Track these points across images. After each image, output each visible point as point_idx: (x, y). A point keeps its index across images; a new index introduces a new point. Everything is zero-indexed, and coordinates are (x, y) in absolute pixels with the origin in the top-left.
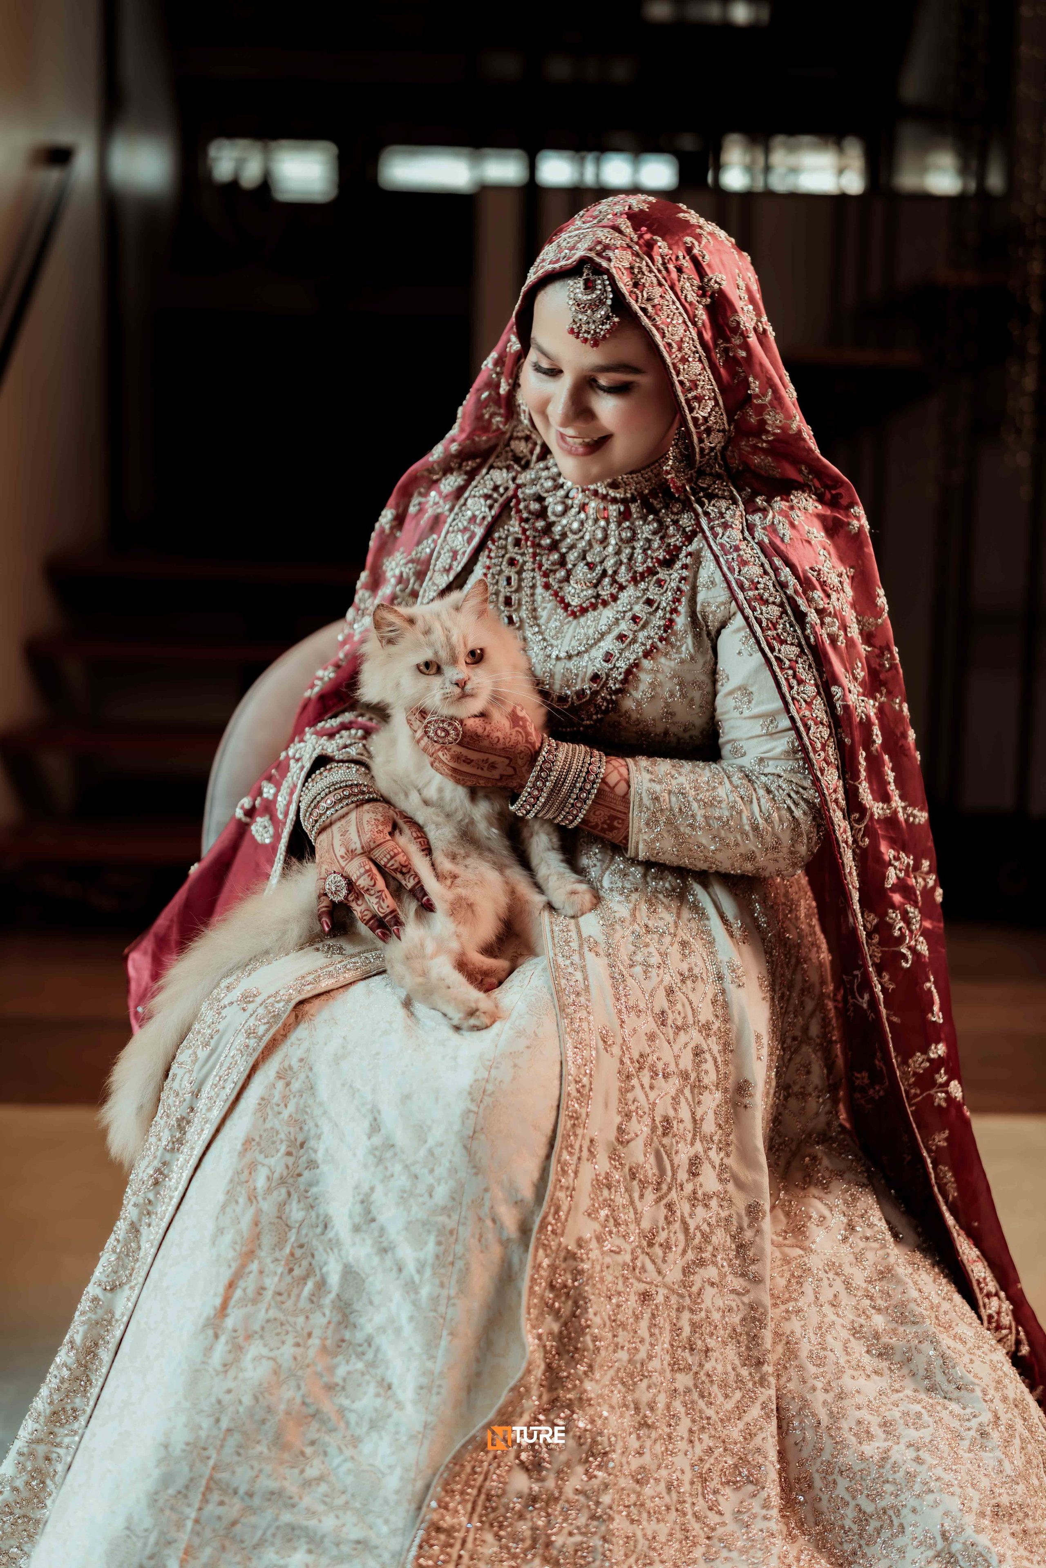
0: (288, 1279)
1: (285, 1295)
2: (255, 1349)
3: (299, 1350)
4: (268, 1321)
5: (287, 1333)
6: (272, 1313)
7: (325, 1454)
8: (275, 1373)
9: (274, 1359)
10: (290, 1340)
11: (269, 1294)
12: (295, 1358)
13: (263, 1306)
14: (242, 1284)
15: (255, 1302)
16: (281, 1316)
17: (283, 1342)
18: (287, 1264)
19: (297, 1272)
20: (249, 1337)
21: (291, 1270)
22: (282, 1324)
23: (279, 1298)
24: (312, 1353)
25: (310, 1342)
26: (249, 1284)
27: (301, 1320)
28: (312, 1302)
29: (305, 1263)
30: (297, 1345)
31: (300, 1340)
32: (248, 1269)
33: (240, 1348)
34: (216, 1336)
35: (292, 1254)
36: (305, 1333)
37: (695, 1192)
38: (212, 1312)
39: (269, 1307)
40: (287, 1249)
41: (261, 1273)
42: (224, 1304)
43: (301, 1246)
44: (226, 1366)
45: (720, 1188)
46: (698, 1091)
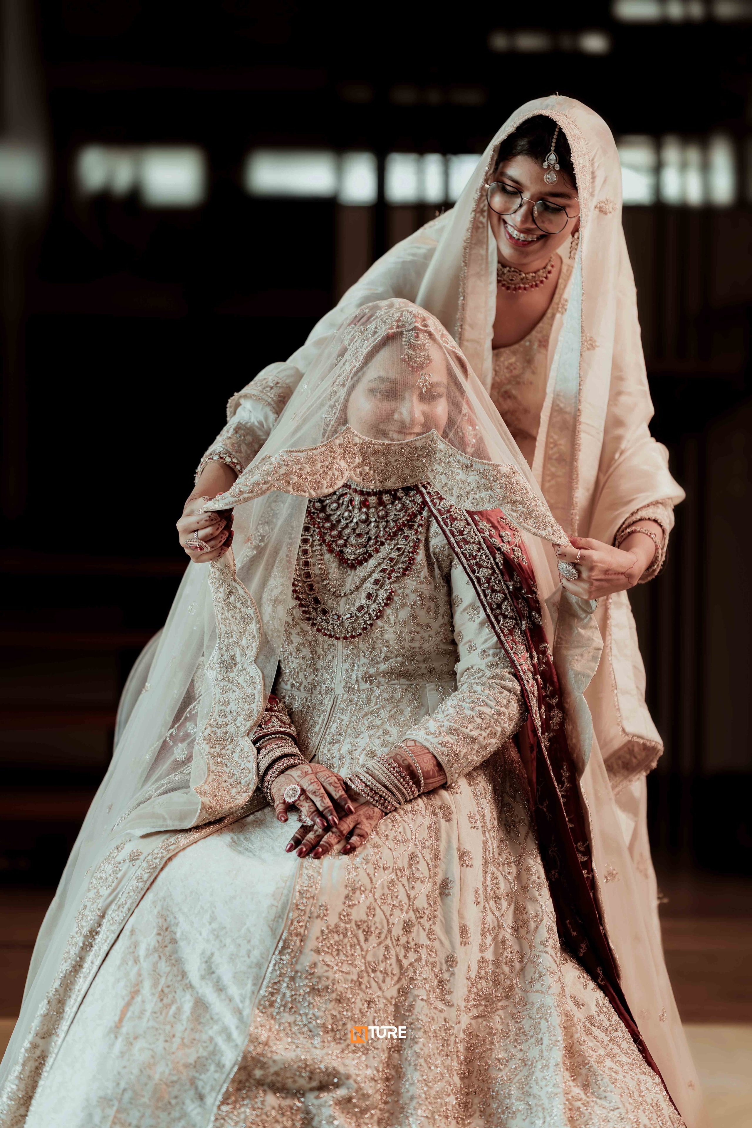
0: (160, 1005)
1: (159, 1014)
2: (140, 1044)
3: (167, 1045)
4: (148, 1028)
5: (160, 1034)
6: (151, 1023)
8: (153, 1057)
9: (152, 1050)
10: (162, 1038)
11: (148, 1014)
12: (165, 1049)
13: (145, 1020)
14: (131, 1008)
15: (140, 1018)
16: (156, 1026)
17: (157, 1040)
18: (159, 996)
19: (165, 1001)
20: (136, 1038)
21: (162, 1000)
22: (157, 1029)
23: (155, 1015)
24: (175, 1046)
25: (174, 1040)
26: (135, 1008)
27: (168, 1027)
28: (175, 1017)
29: (170, 996)
30: (166, 1041)
31: (168, 1039)
32: (135, 1000)
33: (131, 1044)
34: (116, 1037)
35: (162, 991)
36: (171, 1035)
37: (408, 943)
38: (113, 1025)
39: (149, 1020)
40: (159, 988)
41: (143, 1002)
42: (121, 1020)
43: (168, 987)
44: (122, 1054)
45: (429, 943)
46: (412, 880)
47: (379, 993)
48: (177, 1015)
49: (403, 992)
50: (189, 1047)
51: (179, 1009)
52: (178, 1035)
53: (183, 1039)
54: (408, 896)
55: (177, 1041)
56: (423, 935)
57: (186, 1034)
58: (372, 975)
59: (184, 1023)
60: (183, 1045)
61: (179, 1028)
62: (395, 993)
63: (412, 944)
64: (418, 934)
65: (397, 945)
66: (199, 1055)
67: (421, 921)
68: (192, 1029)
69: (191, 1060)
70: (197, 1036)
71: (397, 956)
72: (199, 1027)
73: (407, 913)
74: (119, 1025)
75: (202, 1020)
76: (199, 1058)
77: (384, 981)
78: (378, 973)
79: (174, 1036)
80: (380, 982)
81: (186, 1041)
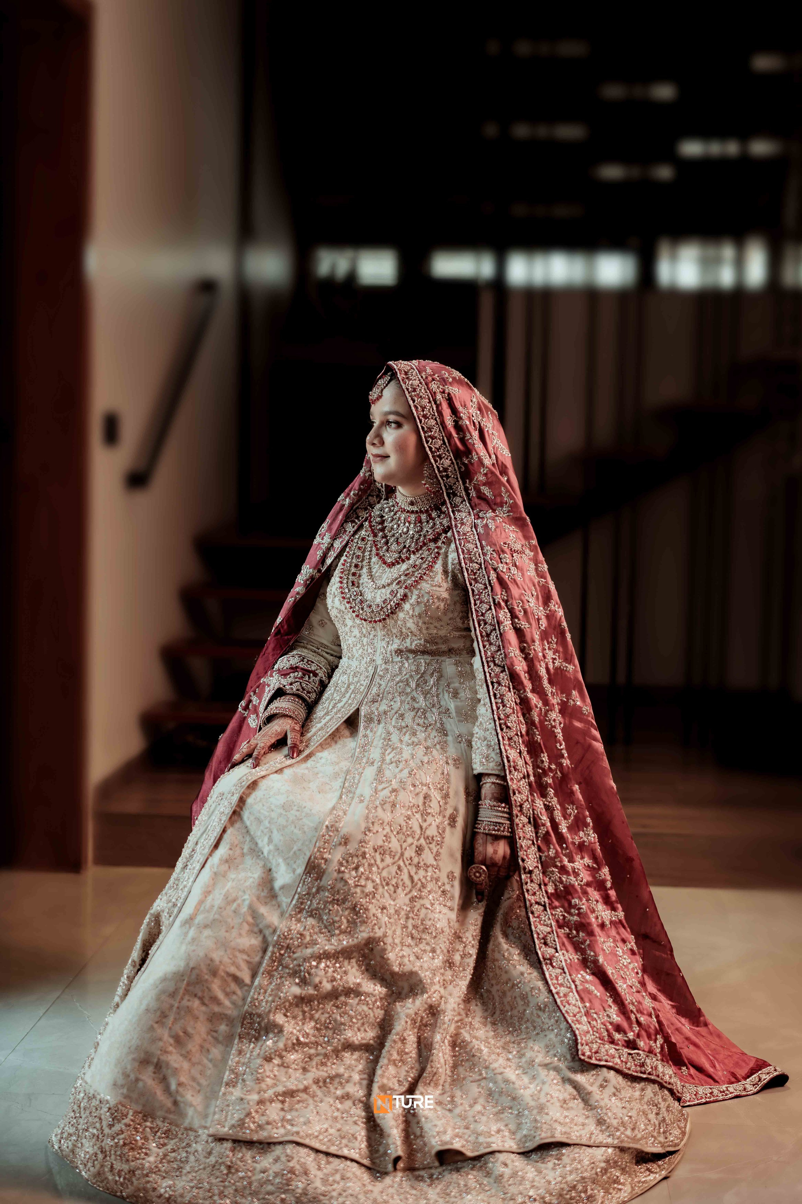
0: (226, 901)
1: (224, 909)
2: (208, 932)
3: (229, 934)
4: (215, 920)
5: (224, 925)
6: (217, 916)
8: (217, 943)
9: (216, 938)
11: (215, 909)
12: (225, 937)
13: (212, 914)
14: (204, 903)
15: (210, 911)
16: (220, 918)
17: (220, 930)
18: (225, 895)
20: (206, 927)
21: (227, 898)
22: (221, 921)
23: (220, 910)
27: (229, 920)
28: (235, 912)
30: (228, 931)
31: (230, 929)
32: (206, 898)
34: (190, 926)
35: (228, 891)
36: (231, 926)
37: (418, 863)
38: (188, 916)
39: (215, 914)
40: (226, 889)
41: (213, 899)
42: (194, 912)
45: (435, 863)
46: (425, 814)
50: (244, 937)
54: (421, 827)
55: (235, 931)
56: (431, 857)
57: (243, 925)
58: (386, 888)
60: (239, 935)
62: (405, 902)
63: (422, 864)
65: (410, 864)
66: (251, 943)
67: (431, 846)
69: (247, 947)
71: (409, 873)
73: (419, 840)
74: (192, 916)
76: (250, 945)
77: (395, 893)
78: (391, 886)
80: (392, 892)
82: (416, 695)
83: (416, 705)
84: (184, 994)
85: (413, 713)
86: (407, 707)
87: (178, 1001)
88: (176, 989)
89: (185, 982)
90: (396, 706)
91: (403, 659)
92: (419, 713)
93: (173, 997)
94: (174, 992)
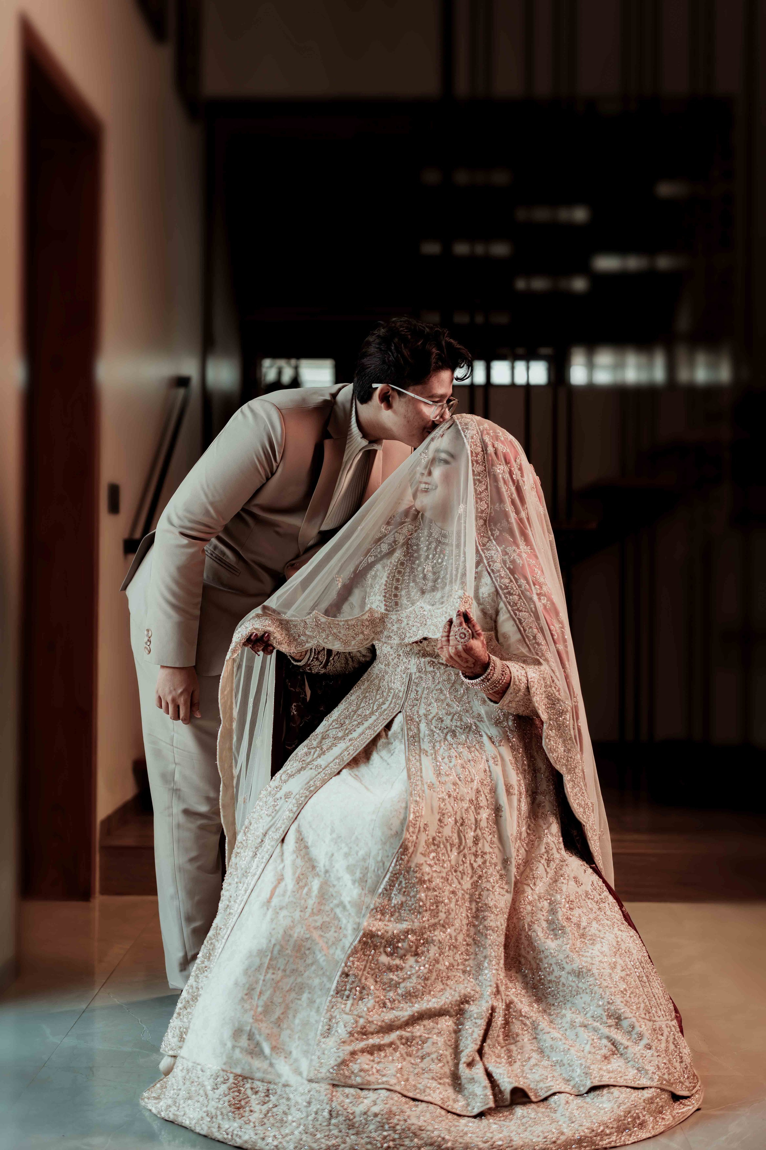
0: (297, 886)
1: (296, 893)
2: (284, 913)
3: (302, 914)
4: (289, 902)
5: (297, 906)
6: (291, 899)
7: (314, 953)
8: (292, 922)
9: (292, 917)
10: (298, 909)
11: (289, 893)
12: (300, 916)
13: (287, 897)
14: (278, 890)
15: (284, 896)
16: (295, 901)
17: (296, 910)
18: (297, 881)
19: (301, 884)
20: (281, 909)
21: (298, 883)
22: (295, 903)
23: (293, 894)
24: (307, 915)
25: (307, 910)
26: (280, 890)
27: (303, 902)
29: (304, 881)
30: (301, 911)
31: (302, 909)
32: (280, 885)
33: (278, 913)
34: (268, 909)
35: (299, 877)
36: (305, 906)
37: (477, 851)
38: (265, 900)
39: (289, 897)
40: (297, 875)
41: (286, 885)
42: (271, 897)
43: (303, 874)
44: (272, 920)
45: (491, 850)
46: (478, 808)
47: (459, 886)
48: (308, 894)
49: (475, 885)
50: (317, 915)
51: (310, 890)
52: (310, 907)
53: (313, 909)
54: (476, 820)
55: (309, 910)
56: (487, 846)
57: (315, 906)
58: (454, 874)
59: (314, 899)
60: (313, 914)
61: (311, 902)
62: (469, 886)
63: (480, 852)
64: (483, 845)
65: (471, 853)
66: (324, 920)
67: (485, 835)
68: (319, 903)
69: (318, 924)
70: (322, 908)
71: (470, 861)
72: (324, 902)
73: (475, 831)
74: (269, 900)
75: (326, 897)
76: (323, 922)
77: (462, 878)
78: (458, 873)
79: (306, 908)
80: (460, 878)
81: (315, 910)
82: (450, 703)
83: (452, 711)
84: (268, 968)
85: (450, 717)
86: (444, 711)
87: (263, 974)
88: (261, 964)
89: (269, 957)
90: (434, 711)
91: (435, 669)
92: (456, 717)
93: (259, 971)
94: (259, 967)
